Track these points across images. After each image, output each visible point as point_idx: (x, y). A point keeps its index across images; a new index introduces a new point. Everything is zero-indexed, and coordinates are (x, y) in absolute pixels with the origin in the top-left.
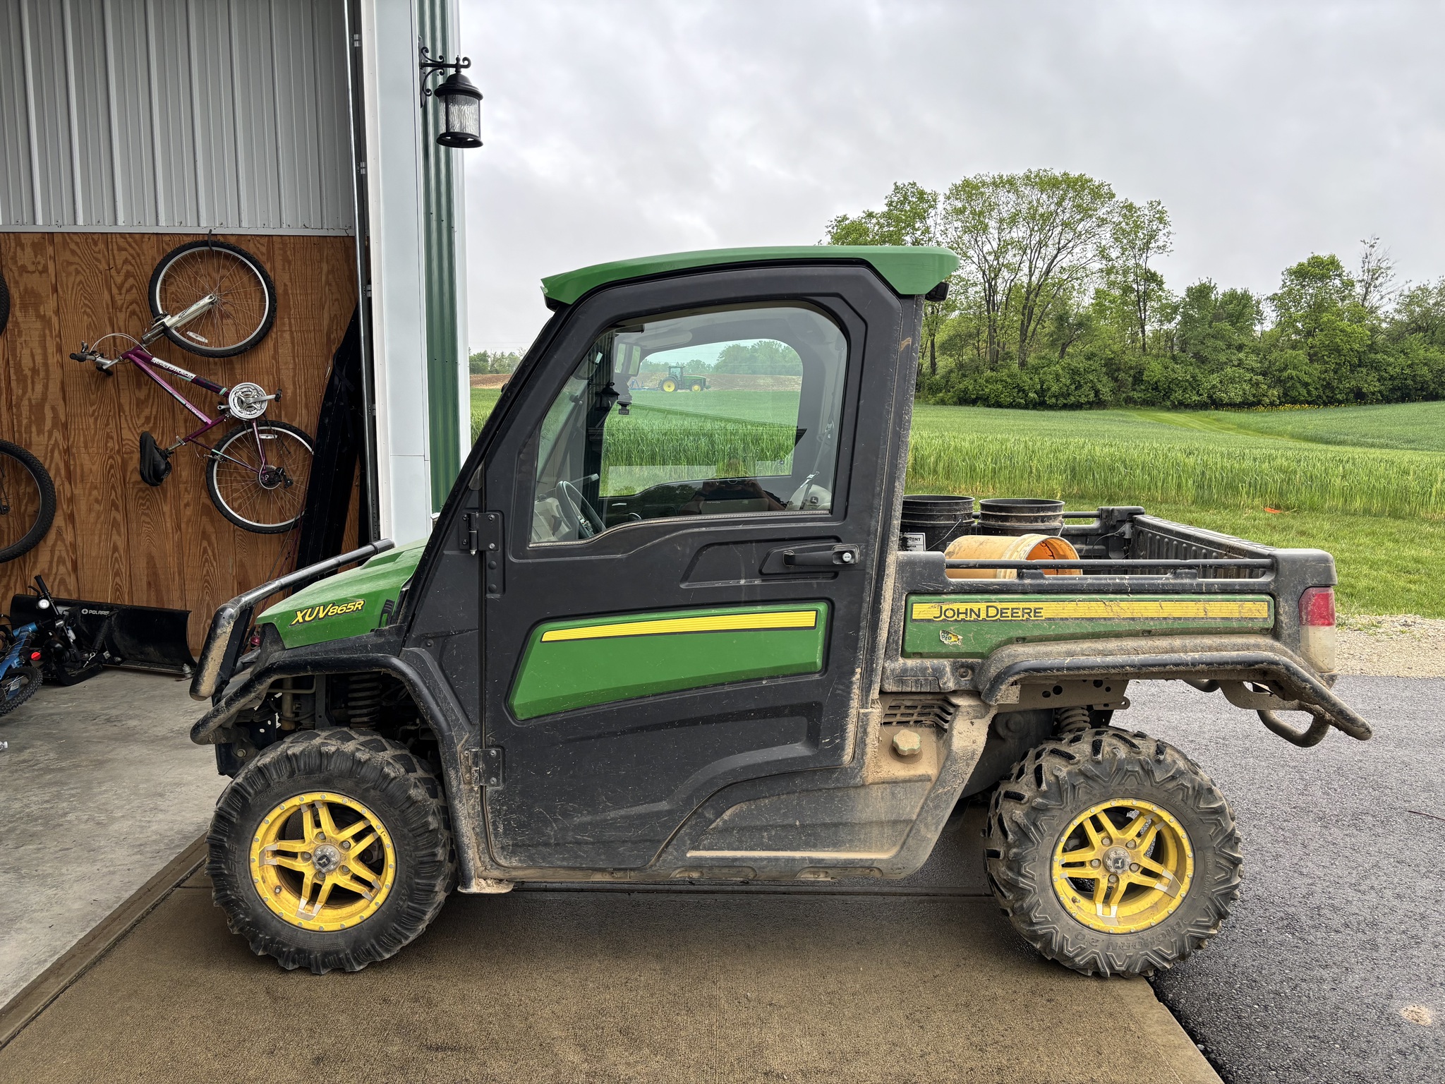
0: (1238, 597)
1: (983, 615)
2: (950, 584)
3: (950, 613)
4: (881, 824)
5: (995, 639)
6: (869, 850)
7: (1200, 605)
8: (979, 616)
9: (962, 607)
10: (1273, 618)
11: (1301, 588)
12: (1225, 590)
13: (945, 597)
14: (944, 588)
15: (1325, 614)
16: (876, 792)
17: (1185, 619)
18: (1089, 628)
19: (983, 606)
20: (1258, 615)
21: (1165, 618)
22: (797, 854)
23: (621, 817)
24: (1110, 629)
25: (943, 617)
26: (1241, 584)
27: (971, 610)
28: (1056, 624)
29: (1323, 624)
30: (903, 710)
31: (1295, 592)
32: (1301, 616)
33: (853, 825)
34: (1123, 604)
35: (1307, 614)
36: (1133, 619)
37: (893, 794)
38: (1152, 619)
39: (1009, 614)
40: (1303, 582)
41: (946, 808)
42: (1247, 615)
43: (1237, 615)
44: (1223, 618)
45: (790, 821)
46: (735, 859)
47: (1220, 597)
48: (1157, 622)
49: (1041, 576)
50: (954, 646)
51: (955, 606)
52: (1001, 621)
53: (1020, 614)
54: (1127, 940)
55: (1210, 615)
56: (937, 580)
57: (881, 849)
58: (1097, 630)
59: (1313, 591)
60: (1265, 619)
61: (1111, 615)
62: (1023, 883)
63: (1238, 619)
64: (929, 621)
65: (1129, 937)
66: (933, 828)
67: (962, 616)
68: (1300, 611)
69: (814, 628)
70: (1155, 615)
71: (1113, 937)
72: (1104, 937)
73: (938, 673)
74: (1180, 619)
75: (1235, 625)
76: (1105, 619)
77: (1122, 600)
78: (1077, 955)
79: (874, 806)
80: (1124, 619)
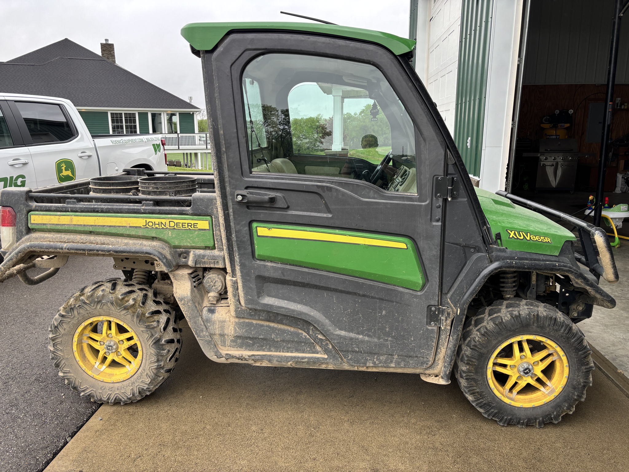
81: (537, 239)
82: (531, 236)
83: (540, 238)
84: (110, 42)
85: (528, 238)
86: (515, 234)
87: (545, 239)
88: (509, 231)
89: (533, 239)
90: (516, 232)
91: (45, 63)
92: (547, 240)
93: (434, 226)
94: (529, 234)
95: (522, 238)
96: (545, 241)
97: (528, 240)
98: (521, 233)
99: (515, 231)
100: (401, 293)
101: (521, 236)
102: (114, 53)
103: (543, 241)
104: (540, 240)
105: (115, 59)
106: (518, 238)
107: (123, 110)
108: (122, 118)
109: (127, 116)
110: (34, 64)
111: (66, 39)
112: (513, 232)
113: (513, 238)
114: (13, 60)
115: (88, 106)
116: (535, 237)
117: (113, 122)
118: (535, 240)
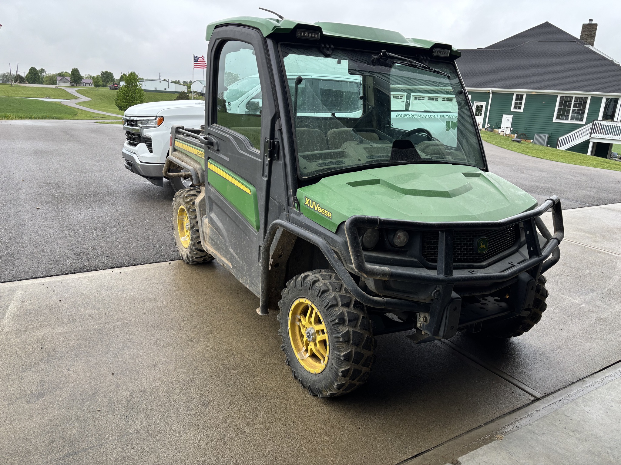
81: (322, 211)
82: (319, 207)
83: (325, 211)
84: (593, 22)
85: (316, 209)
86: (309, 202)
87: (328, 213)
88: (306, 198)
89: (319, 210)
90: (310, 201)
91: (515, 47)
92: (329, 215)
93: (263, 180)
94: (318, 205)
95: (312, 207)
96: (327, 215)
97: (315, 210)
98: (313, 202)
99: (310, 199)
100: (250, 230)
101: (312, 206)
102: (595, 33)
103: (325, 214)
104: (324, 213)
105: (594, 39)
106: (310, 207)
107: (574, 94)
108: (572, 101)
109: (578, 100)
110: (504, 49)
111: (547, 23)
112: (309, 200)
113: (307, 206)
114: (491, 46)
115: (539, 89)
116: (321, 209)
117: (560, 105)
118: (320, 212)
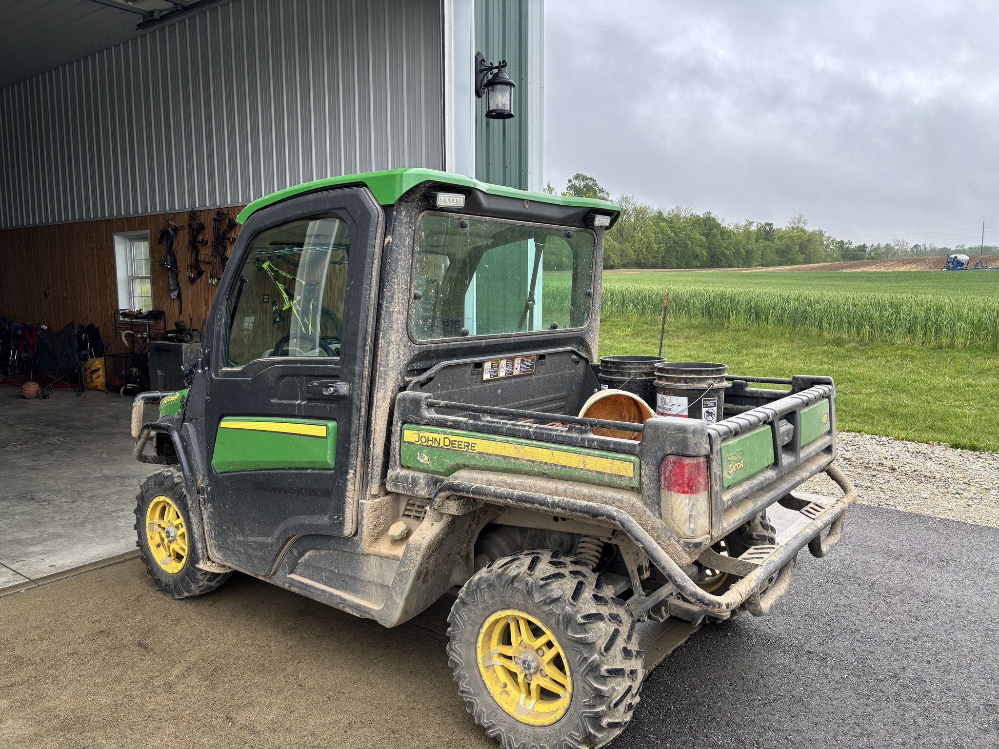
0: (610, 455)
1: (442, 444)
2: (425, 418)
3: (423, 440)
4: (375, 584)
5: (449, 463)
6: (371, 601)
7: (581, 457)
8: (439, 444)
9: (431, 436)
10: (637, 478)
11: (660, 454)
12: (604, 447)
13: (423, 427)
14: (420, 420)
15: (680, 481)
16: (373, 561)
17: (569, 467)
18: (504, 464)
19: (442, 436)
20: (625, 474)
21: (555, 465)
22: (335, 592)
23: (255, 542)
24: (517, 467)
25: (420, 442)
26: (615, 443)
27: (435, 439)
28: (484, 458)
29: (679, 491)
30: (416, 508)
31: (655, 457)
32: (660, 481)
33: (363, 581)
34: (527, 448)
35: (665, 479)
36: (533, 461)
37: (381, 564)
38: (546, 463)
39: (456, 445)
40: (662, 449)
41: (407, 583)
42: (616, 472)
43: (608, 471)
44: (598, 472)
45: (333, 568)
46: (307, 585)
47: (597, 452)
48: (549, 467)
49: (478, 418)
50: (426, 464)
51: (427, 435)
52: (451, 451)
53: (462, 446)
54: (526, 730)
55: (588, 467)
56: (417, 415)
57: (377, 603)
58: (509, 466)
59: (671, 458)
60: (630, 478)
61: (518, 456)
62: (453, 656)
63: (610, 475)
64: (412, 443)
65: (529, 729)
66: (400, 596)
67: (430, 443)
68: (660, 476)
69: (325, 438)
70: (548, 461)
71: (518, 724)
72: (511, 721)
73: (415, 481)
74: (565, 467)
75: (607, 479)
76: (514, 458)
77: (526, 445)
78: (489, 728)
79: (371, 571)
80: (527, 460)
